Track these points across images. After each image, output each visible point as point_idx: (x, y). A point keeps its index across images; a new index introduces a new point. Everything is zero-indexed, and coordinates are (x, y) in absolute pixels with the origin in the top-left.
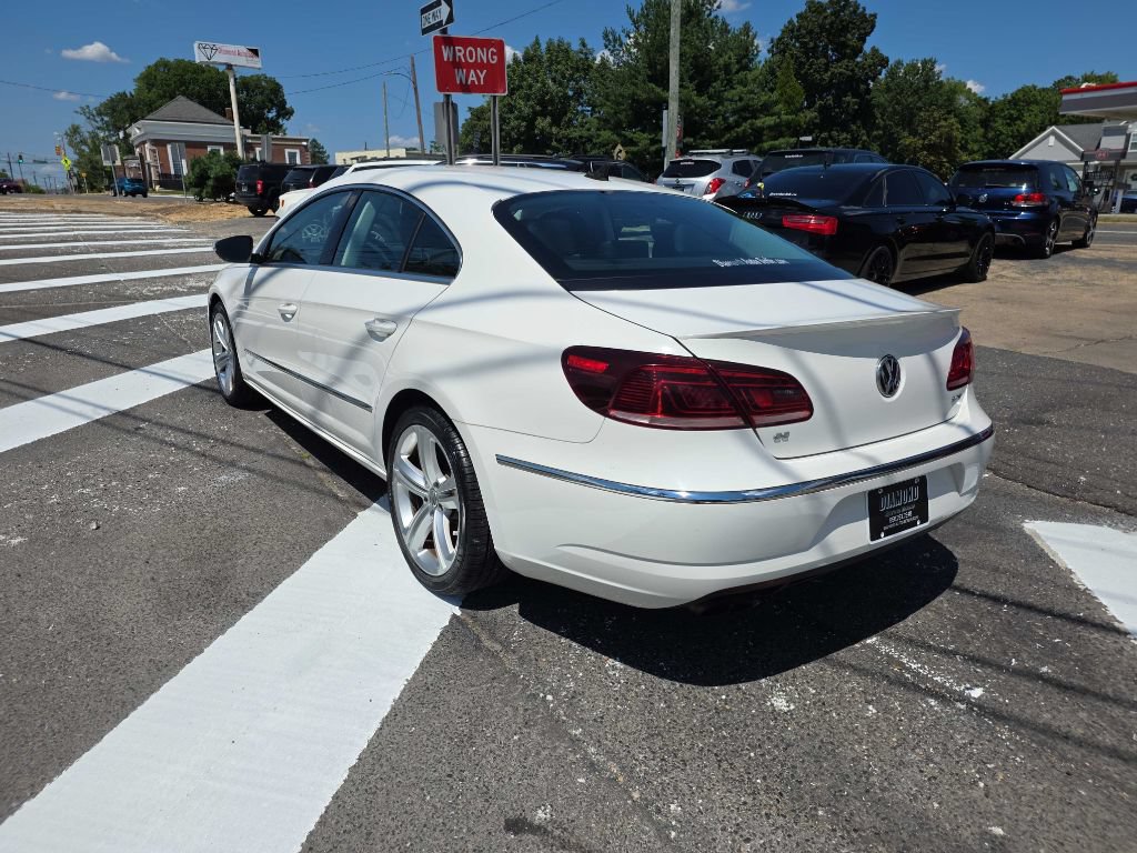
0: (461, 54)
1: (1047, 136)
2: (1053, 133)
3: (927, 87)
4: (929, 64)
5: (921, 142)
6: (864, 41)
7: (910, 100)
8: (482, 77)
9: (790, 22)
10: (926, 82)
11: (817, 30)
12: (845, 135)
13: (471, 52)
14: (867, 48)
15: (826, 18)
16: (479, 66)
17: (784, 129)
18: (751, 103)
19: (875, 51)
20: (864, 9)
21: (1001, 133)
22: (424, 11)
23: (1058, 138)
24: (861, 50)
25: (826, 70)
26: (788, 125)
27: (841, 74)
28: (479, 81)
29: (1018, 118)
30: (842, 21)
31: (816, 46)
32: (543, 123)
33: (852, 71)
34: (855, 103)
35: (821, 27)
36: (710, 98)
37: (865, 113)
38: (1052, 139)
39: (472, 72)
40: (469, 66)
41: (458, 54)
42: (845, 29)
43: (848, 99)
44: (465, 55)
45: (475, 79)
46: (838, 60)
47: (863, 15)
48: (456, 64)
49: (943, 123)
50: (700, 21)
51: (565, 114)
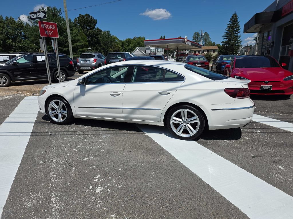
0: (46, 26)
1: (136, 49)
2: (137, 49)
3: (109, 37)
4: (108, 32)
5: (113, 50)
6: (95, 26)
7: (106, 40)
8: (52, 33)
9: (76, 18)
10: (108, 36)
11: (83, 22)
12: (95, 48)
13: (48, 26)
14: (96, 27)
15: (85, 19)
16: (51, 30)
17: (84, 46)
18: (75, 39)
19: (98, 28)
20: (94, 18)
21: (126, 48)
22: (31, 14)
23: (139, 50)
24: (95, 28)
25: (88, 32)
26: (84, 45)
27: (91, 33)
28: (51, 34)
29: (128, 45)
30: (89, 20)
31: (84, 26)
32: (9, 41)
33: (94, 32)
34: (96, 40)
35: (84, 21)
36: (64, 37)
37: (98, 43)
38: (137, 50)
39: (49, 31)
40: (48, 30)
41: (45, 26)
42: (90, 22)
43: (94, 39)
44: (47, 27)
45: (50, 33)
46: (90, 30)
47: (94, 19)
48: (45, 29)
49: (117, 46)
50: (57, 17)
51: (16, 39)
